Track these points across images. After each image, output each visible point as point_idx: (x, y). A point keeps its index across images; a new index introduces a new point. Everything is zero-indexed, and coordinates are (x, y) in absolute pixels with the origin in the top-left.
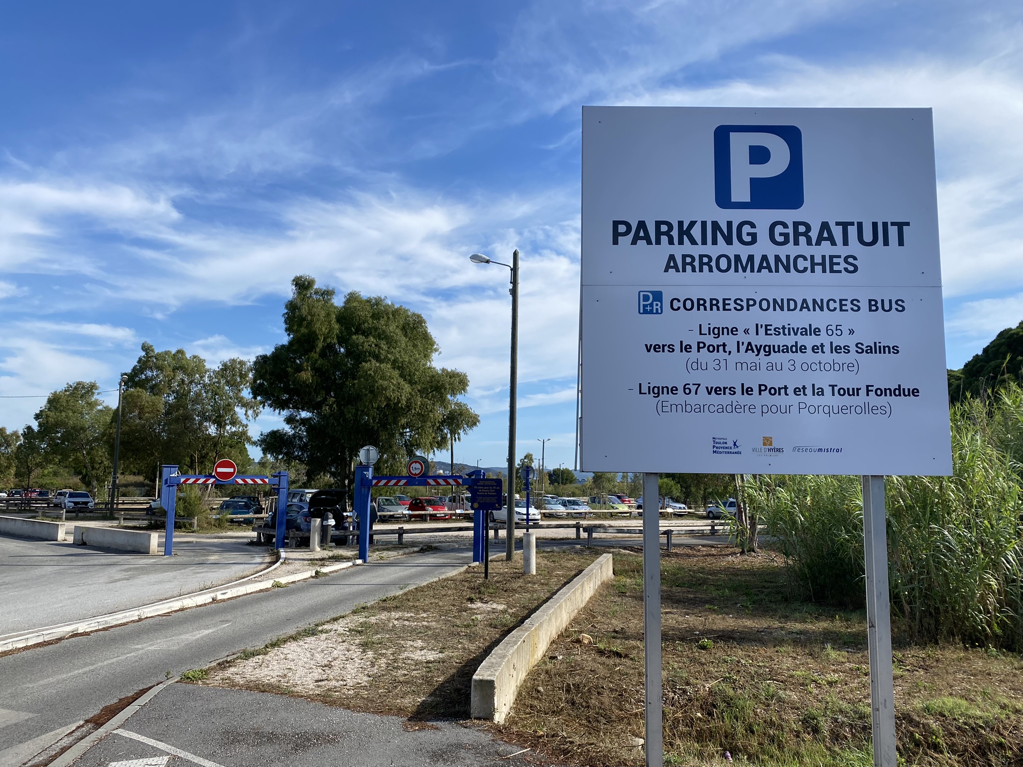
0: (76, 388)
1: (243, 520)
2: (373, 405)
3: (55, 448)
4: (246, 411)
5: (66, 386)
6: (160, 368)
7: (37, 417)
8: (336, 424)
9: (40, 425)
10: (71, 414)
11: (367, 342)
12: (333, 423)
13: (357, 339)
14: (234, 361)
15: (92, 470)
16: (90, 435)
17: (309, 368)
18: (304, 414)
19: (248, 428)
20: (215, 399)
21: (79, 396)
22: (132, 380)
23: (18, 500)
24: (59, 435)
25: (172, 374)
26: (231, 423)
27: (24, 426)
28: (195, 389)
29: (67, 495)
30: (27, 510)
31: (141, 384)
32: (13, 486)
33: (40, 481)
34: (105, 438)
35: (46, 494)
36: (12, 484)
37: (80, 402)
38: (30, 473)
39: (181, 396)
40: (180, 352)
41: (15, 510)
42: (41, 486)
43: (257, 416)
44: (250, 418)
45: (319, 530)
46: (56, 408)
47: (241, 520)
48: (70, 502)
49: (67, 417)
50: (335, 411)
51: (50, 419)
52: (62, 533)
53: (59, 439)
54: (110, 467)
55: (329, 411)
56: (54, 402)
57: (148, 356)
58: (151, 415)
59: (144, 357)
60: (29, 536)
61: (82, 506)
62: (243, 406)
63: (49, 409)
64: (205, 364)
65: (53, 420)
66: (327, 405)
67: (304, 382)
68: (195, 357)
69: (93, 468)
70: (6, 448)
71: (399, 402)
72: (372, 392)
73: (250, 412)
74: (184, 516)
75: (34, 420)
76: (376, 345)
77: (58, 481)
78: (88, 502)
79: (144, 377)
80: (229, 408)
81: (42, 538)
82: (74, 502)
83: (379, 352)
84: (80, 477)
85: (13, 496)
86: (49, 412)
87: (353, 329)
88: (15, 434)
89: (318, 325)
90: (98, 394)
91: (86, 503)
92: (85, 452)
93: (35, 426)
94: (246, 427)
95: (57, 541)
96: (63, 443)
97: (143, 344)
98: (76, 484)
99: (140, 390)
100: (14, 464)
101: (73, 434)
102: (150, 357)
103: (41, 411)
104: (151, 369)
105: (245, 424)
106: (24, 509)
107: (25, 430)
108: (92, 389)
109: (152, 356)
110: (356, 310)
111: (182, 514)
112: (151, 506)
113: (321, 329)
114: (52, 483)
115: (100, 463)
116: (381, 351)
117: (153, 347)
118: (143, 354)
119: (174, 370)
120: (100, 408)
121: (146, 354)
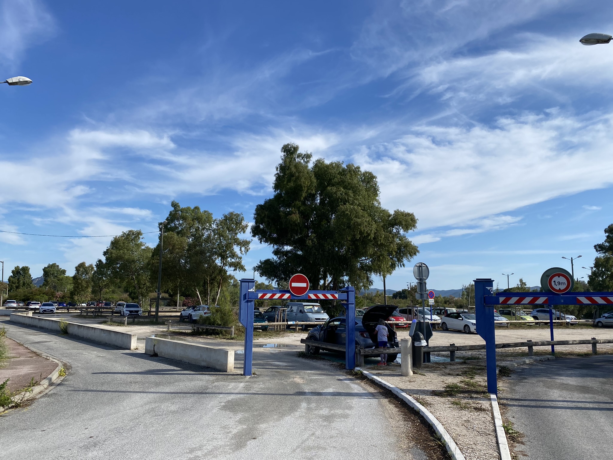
0: (128, 235)
1: (260, 327)
2: (347, 238)
3: (116, 274)
4: (241, 248)
5: (122, 234)
6: (184, 218)
7: (105, 253)
8: (317, 254)
9: (107, 259)
10: (126, 251)
11: (339, 191)
12: (315, 253)
13: (331, 189)
14: (231, 214)
15: (139, 289)
16: (138, 265)
17: (297, 212)
18: (288, 248)
19: (242, 260)
20: (220, 240)
21: (131, 240)
22: (165, 227)
23: (93, 308)
24: (118, 265)
25: (192, 222)
26: (230, 256)
27: (96, 260)
28: (206, 234)
29: (125, 306)
30: (99, 316)
31: (172, 229)
32: (90, 299)
33: (105, 296)
34: (150, 266)
35: (109, 304)
36: (89, 298)
37: (131, 244)
38: (101, 291)
39: (197, 238)
40: (197, 208)
41: (92, 316)
42: (106, 300)
43: (248, 251)
44: (243, 252)
45: (411, 351)
46: (116, 247)
47: (259, 327)
48: (127, 311)
49: (124, 253)
50: (316, 243)
51: (113, 255)
52: (134, 343)
53: (118, 268)
54: (150, 287)
55: (311, 244)
56: (115, 243)
57: (176, 210)
58: (179, 251)
59: (173, 211)
60: (106, 343)
61: (135, 313)
62: (238, 244)
63: (112, 248)
64: (212, 216)
65: (115, 256)
66: (310, 240)
67: (294, 222)
68: (205, 212)
69: (140, 288)
70: (86, 275)
71: (369, 235)
72: (349, 227)
73: (243, 249)
74: (220, 325)
75: (103, 256)
76: (345, 194)
77: (115, 296)
78: (138, 311)
79: (173, 225)
80: (229, 246)
81: (117, 346)
82: (129, 311)
83: (348, 199)
84: (128, 293)
85: (90, 306)
86: (112, 250)
87: (326, 183)
88: (91, 266)
89: (303, 180)
90: (142, 238)
91: (137, 311)
92: (134, 277)
93: (104, 259)
94: (241, 259)
95: (130, 349)
96: (120, 271)
97: (172, 202)
98: (126, 298)
99: (173, 233)
100: (90, 286)
101: (128, 265)
102: (177, 211)
103: (107, 250)
104: (178, 220)
105: (240, 256)
106: (98, 315)
107: (98, 262)
108: (138, 235)
109: (179, 210)
110: (328, 168)
111: (220, 323)
112: (181, 314)
113: (305, 183)
114: (113, 297)
115: (144, 285)
116: (350, 198)
117: (179, 204)
118: (173, 209)
119: (193, 220)
120: (143, 247)
121: (174, 209)
